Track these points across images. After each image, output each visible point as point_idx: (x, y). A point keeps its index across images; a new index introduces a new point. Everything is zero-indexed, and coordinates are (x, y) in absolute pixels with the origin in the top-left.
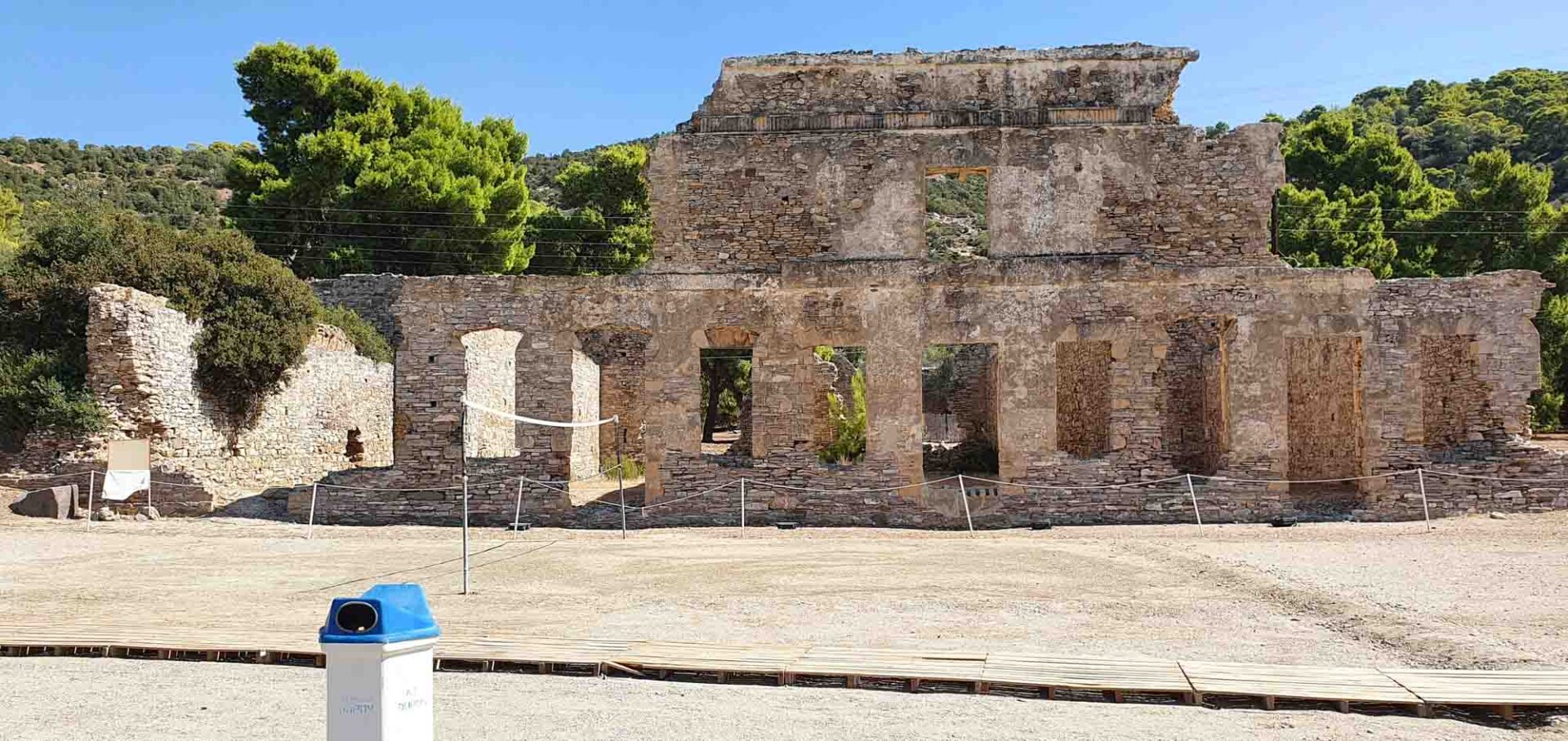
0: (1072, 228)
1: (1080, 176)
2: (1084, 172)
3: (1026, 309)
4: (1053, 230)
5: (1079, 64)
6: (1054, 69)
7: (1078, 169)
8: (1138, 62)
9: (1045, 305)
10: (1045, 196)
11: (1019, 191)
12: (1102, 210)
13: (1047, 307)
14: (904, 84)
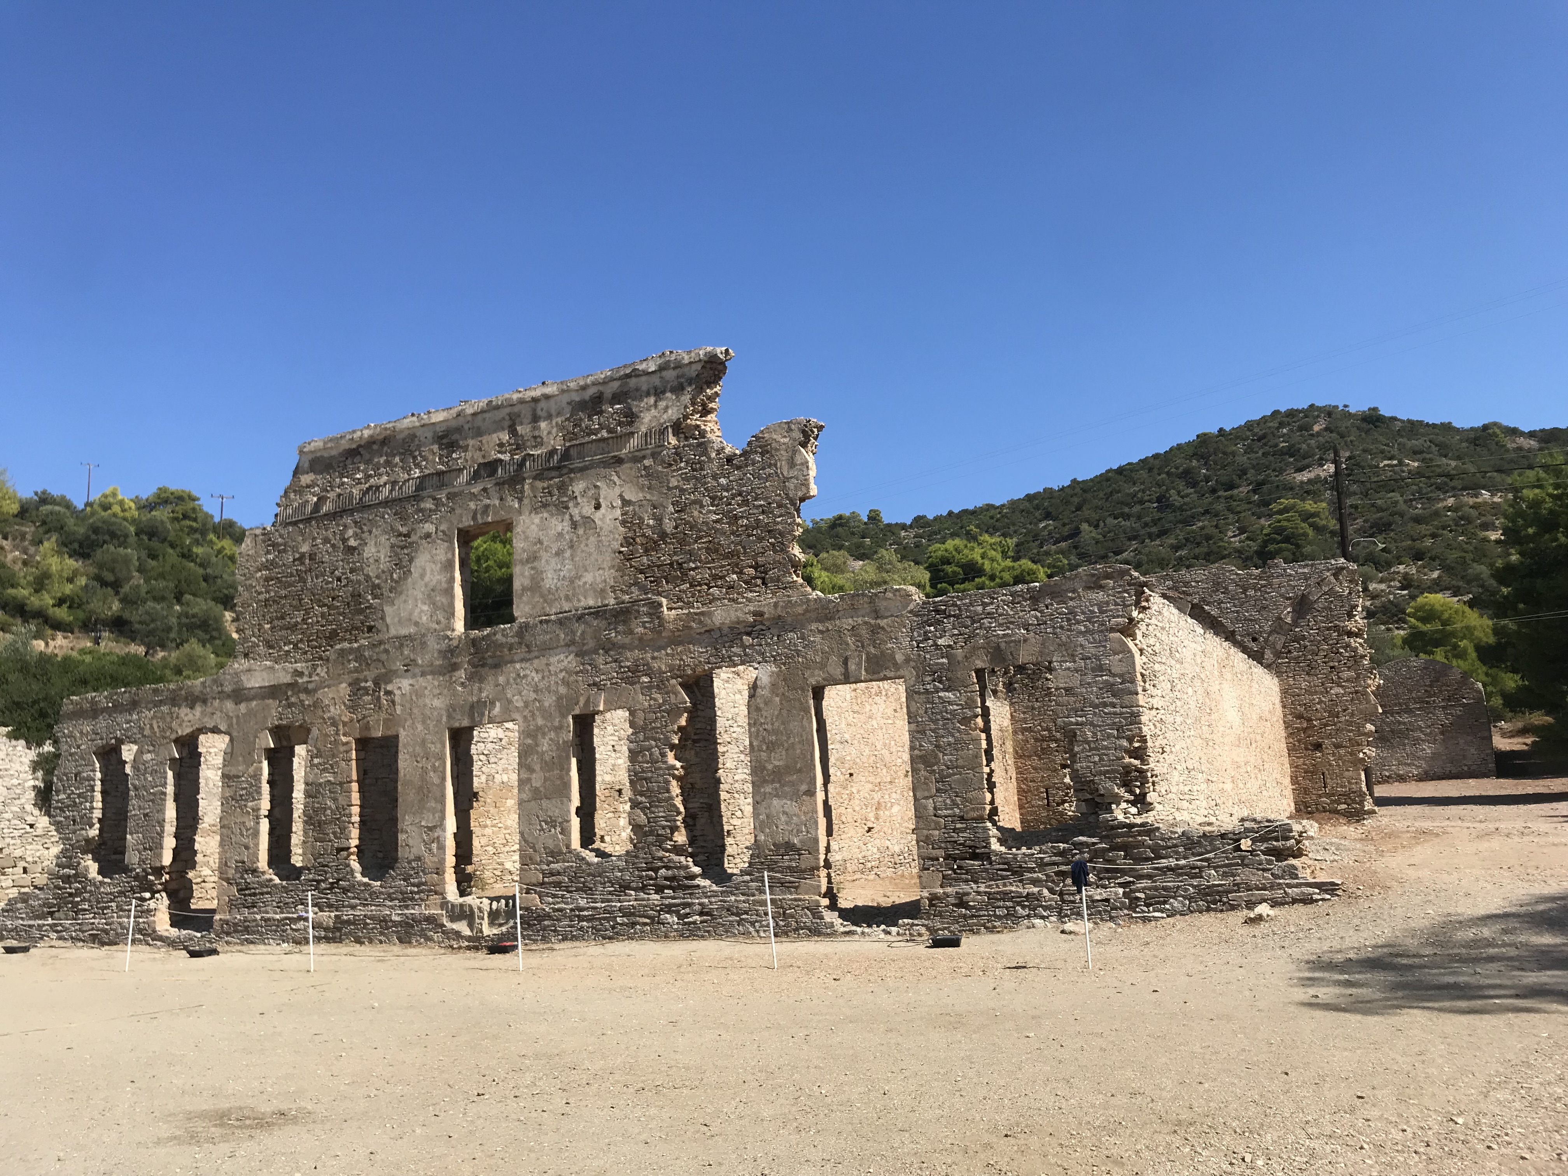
0: (588, 578)
1: (598, 516)
2: (603, 510)
3: (543, 678)
4: (572, 582)
5: (601, 388)
6: (577, 399)
7: (598, 507)
8: (658, 375)
9: (561, 671)
10: (564, 544)
11: (540, 542)
12: (620, 552)
13: (563, 674)
14: (445, 441)
